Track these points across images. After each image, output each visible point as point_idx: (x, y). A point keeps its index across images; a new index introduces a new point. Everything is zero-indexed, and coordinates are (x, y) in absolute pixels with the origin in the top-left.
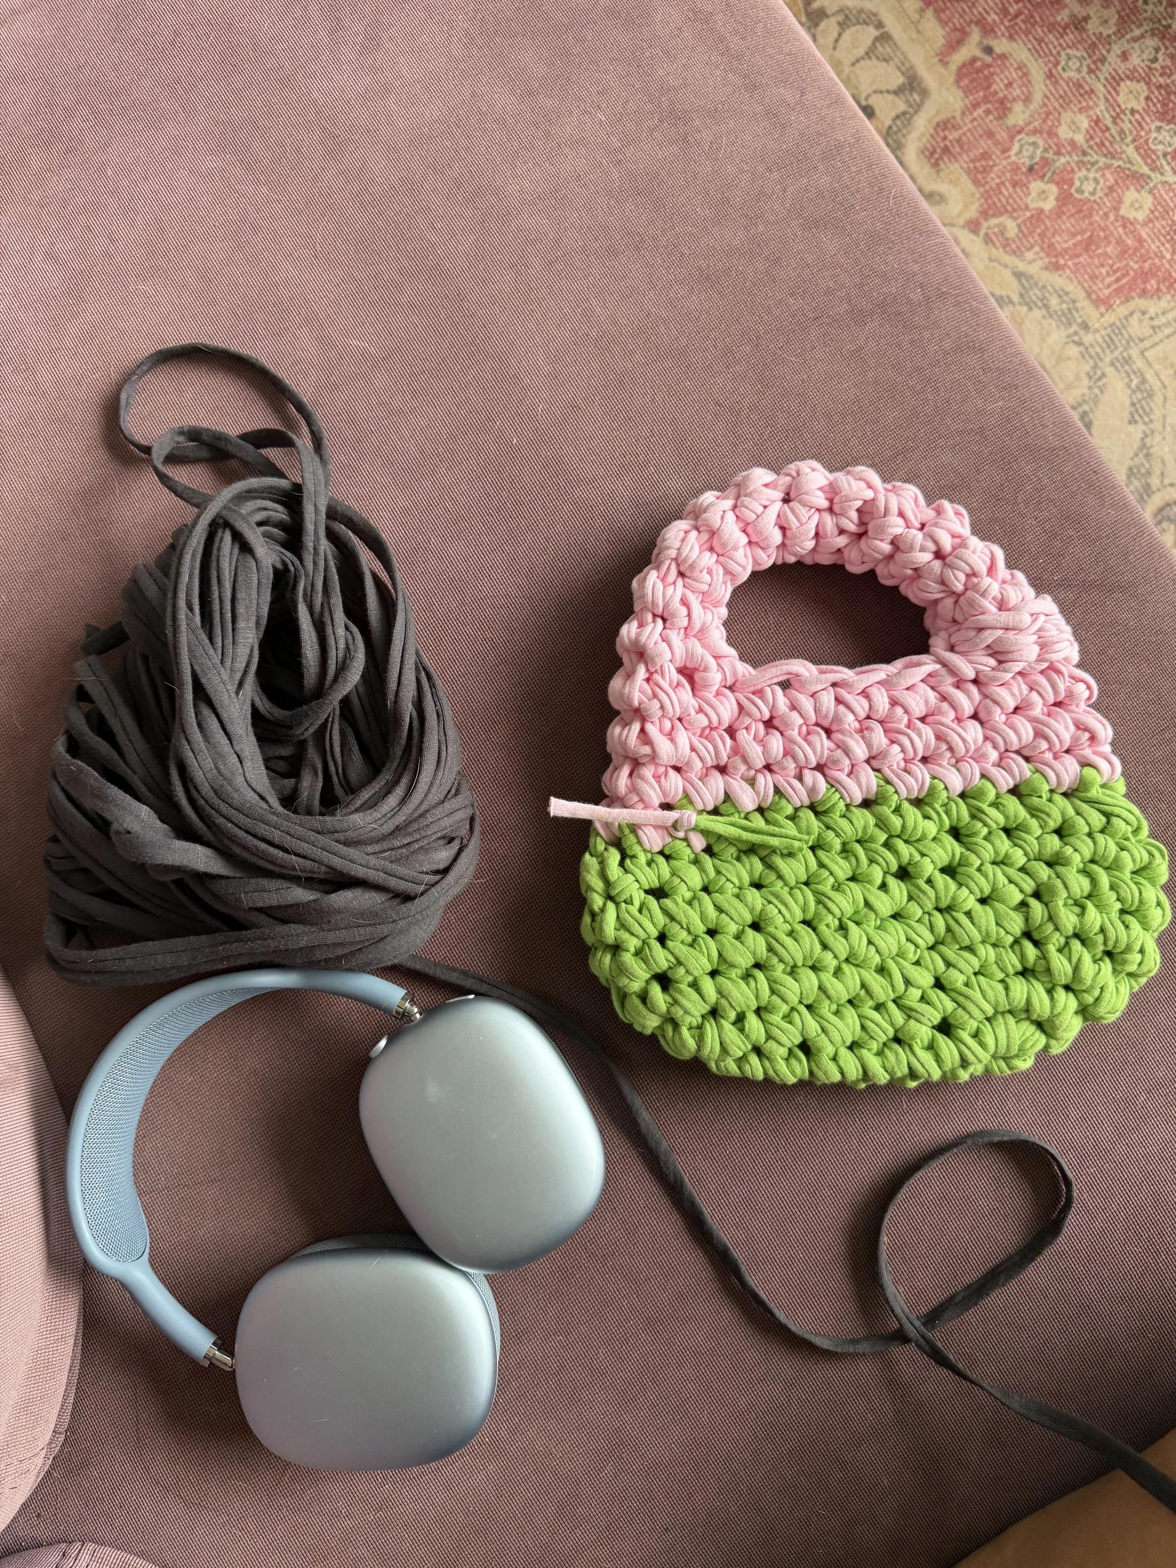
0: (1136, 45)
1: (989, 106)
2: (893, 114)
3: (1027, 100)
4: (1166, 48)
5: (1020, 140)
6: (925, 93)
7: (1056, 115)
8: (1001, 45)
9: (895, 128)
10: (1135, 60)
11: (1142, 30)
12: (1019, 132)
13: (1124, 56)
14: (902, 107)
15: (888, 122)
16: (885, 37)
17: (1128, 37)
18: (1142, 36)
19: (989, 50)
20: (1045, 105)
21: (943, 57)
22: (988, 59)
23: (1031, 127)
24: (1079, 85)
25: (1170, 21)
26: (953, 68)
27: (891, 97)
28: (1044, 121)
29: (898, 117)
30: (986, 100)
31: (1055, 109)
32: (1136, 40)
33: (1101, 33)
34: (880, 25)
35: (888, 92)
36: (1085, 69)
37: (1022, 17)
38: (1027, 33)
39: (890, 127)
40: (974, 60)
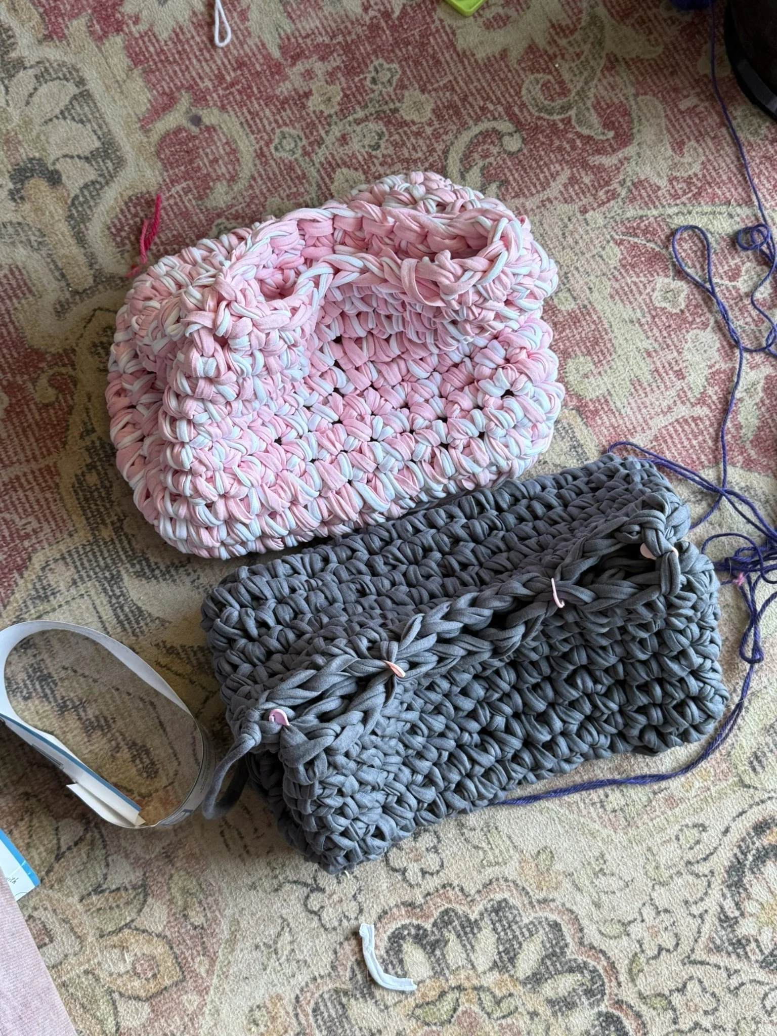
0: (358, 129)
1: (190, 183)
2: (81, 182)
3: (233, 179)
4: (391, 134)
5: (218, 225)
6: (120, 163)
7: (262, 200)
8: (211, 117)
9: (81, 199)
10: (355, 146)
11: (367, 112)
12: (219, 216)
13: (344, 139)
14: (92, 175)
15: (74, 191)
16: (85, 96)
17: (351, 118)
18: (366, 119)
19: (196, 120)
20: (251, 186)
21: (145, 125)
22: (195, 130)
23: (233, 211)
24: (290, 168)
25: (398, 105)
26: (155, 137)
27: (80, 163)
28: (248, 205)
29: (86, 186)
30: (187, 176)
31: (262, 193)
32: (358, 122)
33: (322, 112)
34: (81, 82)
35: (79, 157)
36: (300, 151)
37: (239, 87)
38: (241, 104)
39: (76, 197)
40: (179, 130)
